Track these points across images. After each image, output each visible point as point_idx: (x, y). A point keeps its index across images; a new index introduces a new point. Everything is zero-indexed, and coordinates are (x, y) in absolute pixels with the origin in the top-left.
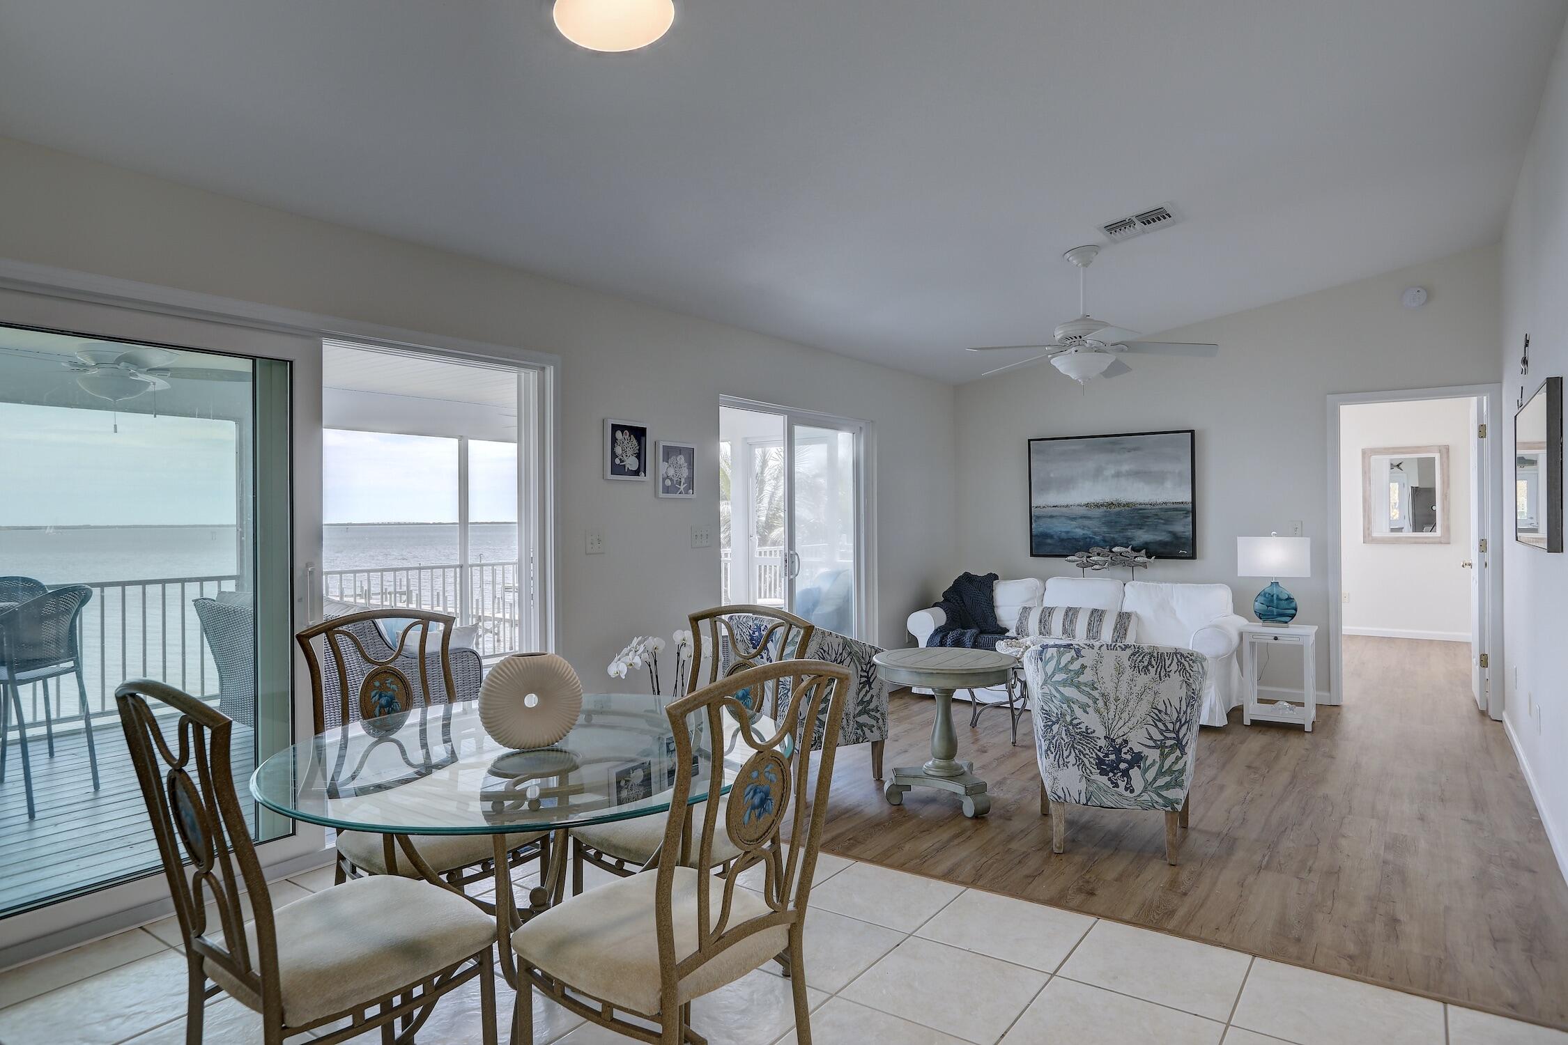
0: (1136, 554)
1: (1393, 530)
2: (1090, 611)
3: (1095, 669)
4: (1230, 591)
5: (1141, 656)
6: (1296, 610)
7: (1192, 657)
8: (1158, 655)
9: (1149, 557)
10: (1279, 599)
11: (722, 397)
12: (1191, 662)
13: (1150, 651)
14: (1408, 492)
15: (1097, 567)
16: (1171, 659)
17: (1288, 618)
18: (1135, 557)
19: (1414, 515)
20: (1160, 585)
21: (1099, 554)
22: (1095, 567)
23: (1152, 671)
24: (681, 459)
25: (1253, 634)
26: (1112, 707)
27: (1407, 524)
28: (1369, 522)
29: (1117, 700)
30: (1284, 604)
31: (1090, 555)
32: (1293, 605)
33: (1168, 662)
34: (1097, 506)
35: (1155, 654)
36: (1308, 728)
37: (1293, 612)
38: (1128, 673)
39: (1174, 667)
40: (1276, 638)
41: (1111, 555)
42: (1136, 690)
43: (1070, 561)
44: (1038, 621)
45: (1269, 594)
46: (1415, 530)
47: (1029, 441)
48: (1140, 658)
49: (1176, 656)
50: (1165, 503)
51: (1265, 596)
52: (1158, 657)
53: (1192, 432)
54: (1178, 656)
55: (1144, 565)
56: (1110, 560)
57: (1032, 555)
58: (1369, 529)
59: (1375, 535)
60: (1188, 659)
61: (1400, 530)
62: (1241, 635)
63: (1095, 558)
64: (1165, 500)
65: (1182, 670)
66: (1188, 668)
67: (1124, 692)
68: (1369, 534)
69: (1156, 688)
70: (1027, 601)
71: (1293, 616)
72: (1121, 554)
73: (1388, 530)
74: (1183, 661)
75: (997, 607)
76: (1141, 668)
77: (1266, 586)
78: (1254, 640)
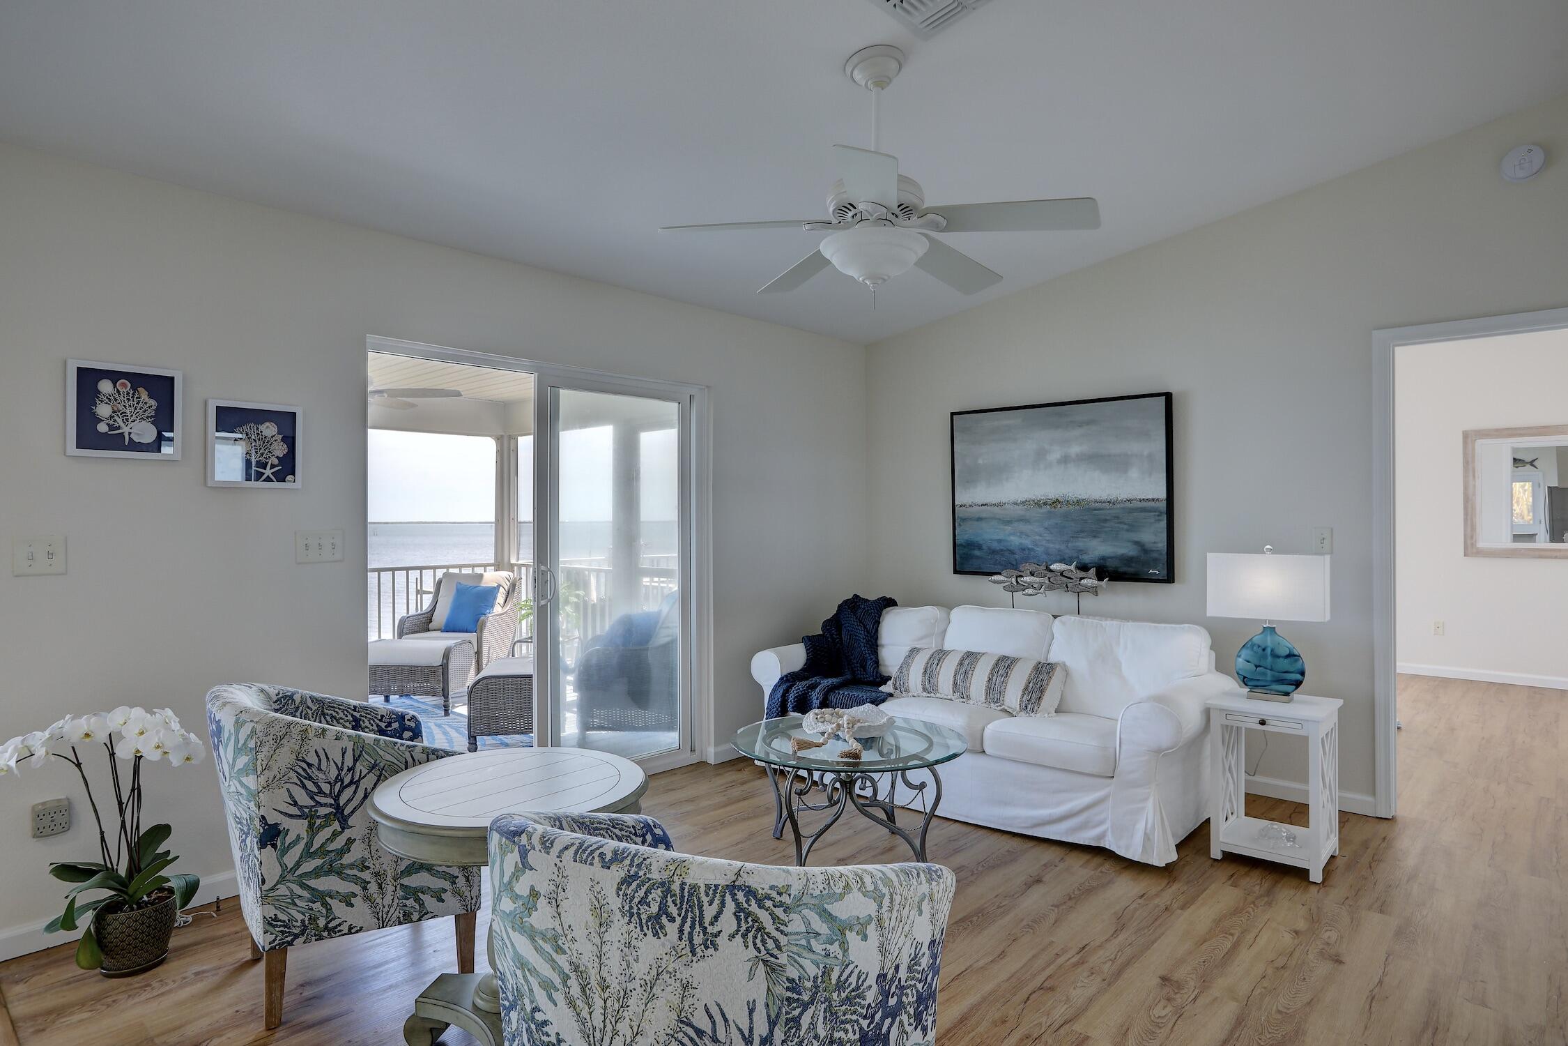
0: (1082, 574)
1: (1517, 538)
2: (996, 659)
3: (554, 901)
4: (1208, 635)
5: (644, 889)
6: (1303, 674)
7: (785, 898)
8: (682, 889)
9: (1100, 578)
10: (1275, 656)
11: (370, 338)
12: (779, 912)
13: (665, 875)
14: (1543, 493)
15: (1030, 591)
16: (716, 902)
17: (1290, 688)
18: (1081, 579)
19: (1552, 520)
20: (1103, 623)
21: (1032, 574)
22: (1027, 591)
23: (672, 929)
24: (269, 429)
25: (1227, 713)
26: (599, 1003)
27: (1542, 532)
28: (1473, 529)
29: (604, 987)
30: (1284, 664)
31: (1020, 574)
32: (1298, 666)
33: (710, 912)
34: (1038, 504)
35: (676, 887)
36: (1316, 876)
37: (1299, 677)
38: (619, 928)
39: (728, 923)
40: (1263, 723)
41: (1049, 575)
42: (640, 970)
43: (995, 582)
44: (922, 671)
45: (1259, 646)
46: (1553, 540)
47: (952, 414)
48: (641, 893)
49: (733, 895)
50: (1130, 501)
51: (1252, 649)
52: (682, 897)
53: (1168, 397)
54: (740, 896)
55: (1095, 591)
56: (1047, 582)
57: (955, 572)
58: (1472, 537)
59: (1481, 544)
60: (768, 903)
61: (1531, 537)
62: (1207, 712)
63: (1028, 579)
64: (1130, 497)
65: (749, 928)
66: (769, 927)
67: (616, 970)
68: (1472, 544)
69: (684, 974)
70: (921, 638)
71: (1298, 684)
72: (1062, 574)
73: (1510, 538)
74: (754, 907)
75: (883, 646)
76: (644, 917)
77: (1255, 634)
78: (1227, 722)
